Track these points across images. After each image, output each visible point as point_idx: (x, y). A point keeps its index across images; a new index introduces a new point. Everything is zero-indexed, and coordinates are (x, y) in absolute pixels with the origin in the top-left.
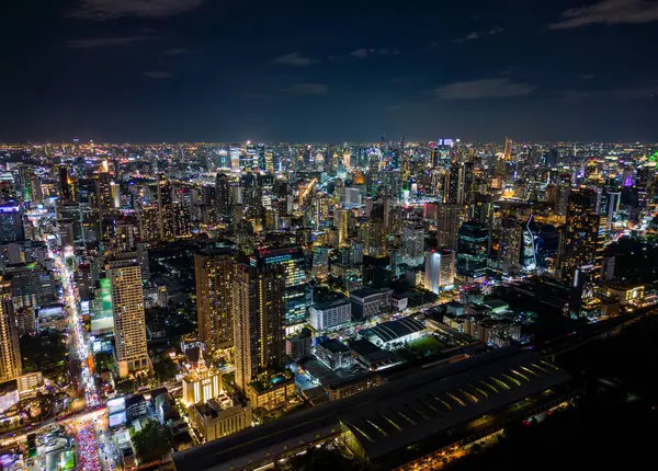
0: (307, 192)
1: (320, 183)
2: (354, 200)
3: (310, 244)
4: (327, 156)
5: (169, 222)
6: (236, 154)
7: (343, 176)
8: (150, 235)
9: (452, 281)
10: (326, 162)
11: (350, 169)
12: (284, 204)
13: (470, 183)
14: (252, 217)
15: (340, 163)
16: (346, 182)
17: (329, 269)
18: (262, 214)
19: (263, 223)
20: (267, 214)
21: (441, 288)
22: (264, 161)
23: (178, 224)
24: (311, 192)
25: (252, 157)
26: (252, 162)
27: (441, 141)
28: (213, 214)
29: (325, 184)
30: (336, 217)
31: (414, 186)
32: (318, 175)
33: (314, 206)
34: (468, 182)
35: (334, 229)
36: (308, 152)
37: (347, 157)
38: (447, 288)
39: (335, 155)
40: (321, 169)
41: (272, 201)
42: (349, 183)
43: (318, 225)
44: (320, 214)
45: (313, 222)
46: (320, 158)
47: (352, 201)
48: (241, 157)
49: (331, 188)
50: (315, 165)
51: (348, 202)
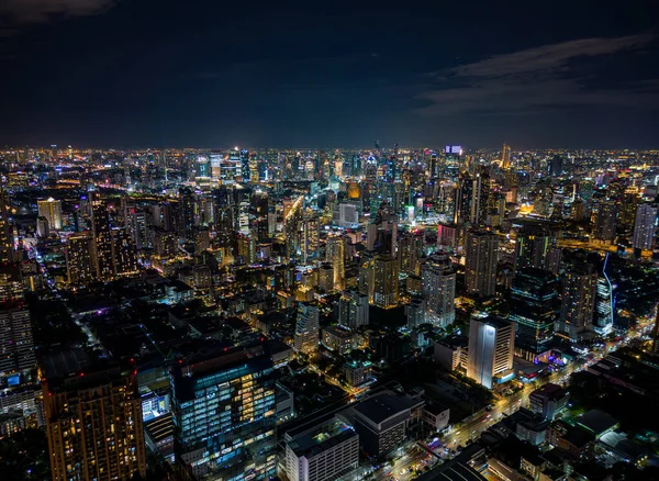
0: (291, 213)
1: (309, 195)
2: (350, 218)
3: (294, 287)
4: (318, 164)
5: (107, 255)
6: (216, 162)
7: (335, 187)
8: (80, 273)
9: (509, 365)
10: (316, 170)
11: (343, 179)
12: (265, 224)
13: (487, 198)
14: (221, 246)
15: (332, 170)
16: (339, 193)
17: (320, 337)
18: (233, 242)
19: (235, 254)
20: (240, 242)
21: (495, 379)
22: (248, 169)
23: (119, 258)
24: (296, 214)
25: (234, 165)
26: (234, 170)
27: (448, 148)
28: (169, 242)
29: (316, 196)
30: (329, 250)
31: (420, 200)
32: (307, 185)
33: (300, 232)
34: (484, 197)
35: (327, 267)
36: (297, 159)
37: (339, 165)
38: (505, 378)
39: (326, 163)
40: (310, 178)
41: (250, 221)
42: (342, 196)
43: (306, 256)
44: (309, 242)
45: (299, 253)
46: (310, 166)
47: (347, 219)
48: (222, 165)
49: (322, 202)
50: (304, 174)
51: (342, 220)
